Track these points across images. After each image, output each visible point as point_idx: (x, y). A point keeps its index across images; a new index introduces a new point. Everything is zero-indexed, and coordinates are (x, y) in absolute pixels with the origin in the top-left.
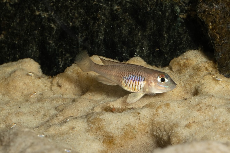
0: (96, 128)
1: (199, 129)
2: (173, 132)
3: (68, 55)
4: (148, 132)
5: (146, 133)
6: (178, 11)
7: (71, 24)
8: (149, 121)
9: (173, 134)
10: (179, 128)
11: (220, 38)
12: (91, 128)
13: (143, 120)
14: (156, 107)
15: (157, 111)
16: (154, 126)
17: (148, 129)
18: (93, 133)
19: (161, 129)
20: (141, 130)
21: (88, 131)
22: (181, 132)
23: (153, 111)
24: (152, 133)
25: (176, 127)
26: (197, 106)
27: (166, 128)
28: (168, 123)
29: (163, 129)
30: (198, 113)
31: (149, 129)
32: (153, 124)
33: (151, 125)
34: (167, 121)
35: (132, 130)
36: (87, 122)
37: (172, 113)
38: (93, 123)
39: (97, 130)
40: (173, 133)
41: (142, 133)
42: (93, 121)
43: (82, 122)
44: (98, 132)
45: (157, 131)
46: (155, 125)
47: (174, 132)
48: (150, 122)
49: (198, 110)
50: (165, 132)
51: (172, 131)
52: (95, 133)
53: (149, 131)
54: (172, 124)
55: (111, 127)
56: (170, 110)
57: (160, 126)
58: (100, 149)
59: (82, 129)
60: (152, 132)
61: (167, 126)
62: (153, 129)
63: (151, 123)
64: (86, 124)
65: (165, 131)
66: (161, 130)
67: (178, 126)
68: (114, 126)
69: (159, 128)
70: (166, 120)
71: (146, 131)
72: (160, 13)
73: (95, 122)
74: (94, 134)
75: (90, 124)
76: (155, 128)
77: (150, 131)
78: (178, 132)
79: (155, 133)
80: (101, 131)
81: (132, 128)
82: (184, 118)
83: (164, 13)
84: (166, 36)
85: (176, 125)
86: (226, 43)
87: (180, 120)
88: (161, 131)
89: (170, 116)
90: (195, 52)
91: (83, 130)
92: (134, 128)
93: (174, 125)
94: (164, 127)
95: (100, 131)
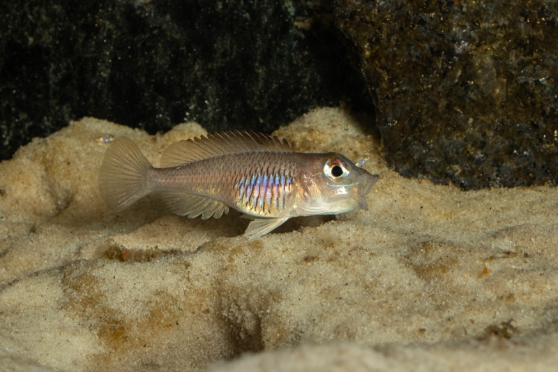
0: (83, 300)
1: (329, 305)
2: (268, 311)
3: (23, 116)
4: (207, 311)
5: (204, 312)
6: (292, 10)
7: (31, 40)
8: (211, 285)
9: (268, 316)
10: (283, 303)
11: (391, 81)
12: (71, 299)
13: (197, 282)
14: (230, 249)
15: (231, 260)
16: (224, 296)
17: (208, 303)
18: (75, 313)
19: (239, 304)
20: (191, 305)
21: (63, 306)
22: (287, 313)
23: (222, 260)
24: (217, 313)
25: (274, 300)
26: (328, 248)
27: (252, 301)
28: (257, 290)
29: (245, 304)
30: (329, 265)
31: (211, 304)
32: (221, 291)
33: (216, 293)
34: (255, 284)
35: (171, 305)
36: (62, 285)
37: (266, 266)
38: (77, 288)
39: (85, 306)
40: (267, 314)
41: (193, 313)
42: (77, 284)
43: (49, 285)
44: (89, 309)
45: (230, 308)
46: (225, 294)
47: (270, 313)
48: (214, 286)
49: (331, 260)
50: (250, 311)
51: (266, 309)
52: (79, 313)
53: (211, 309)
54: (265, 292)
55: (120, 297)
56: (262, 257)
57: (238, 296)
58: (93, 351)
59: (49, 301)
60: (218, 310)
61: (255, 296)
62: (221, 304)
63: (215, 288)
64: (60, 288)
65: (249, 308)
66: (239, 307)
67: (280, 297)
68: (128, 296)
69: (234, 300)
70: (251, 283)
71: (203, 309)
72: (247, 15)
73: (81, 284)
74: (77, 313)
75: (70, 290)
76: (225, 301)
77: (214, 307)
78: (279, 314)
79: (225, 313)
80: (96, 307)
81: (171, 302)
82: (295, 277)
83: (256, 15)
84: (261, 71)
85: (276, 295)
86: (405, 92)
87: (286, 283)
88: (240, 310)
89: (262, 272)
90: (332, 112)
91: (52, 305)
92: (175, 301)
93: (271, 294)
94: (247, 300)
95: (93, 307)
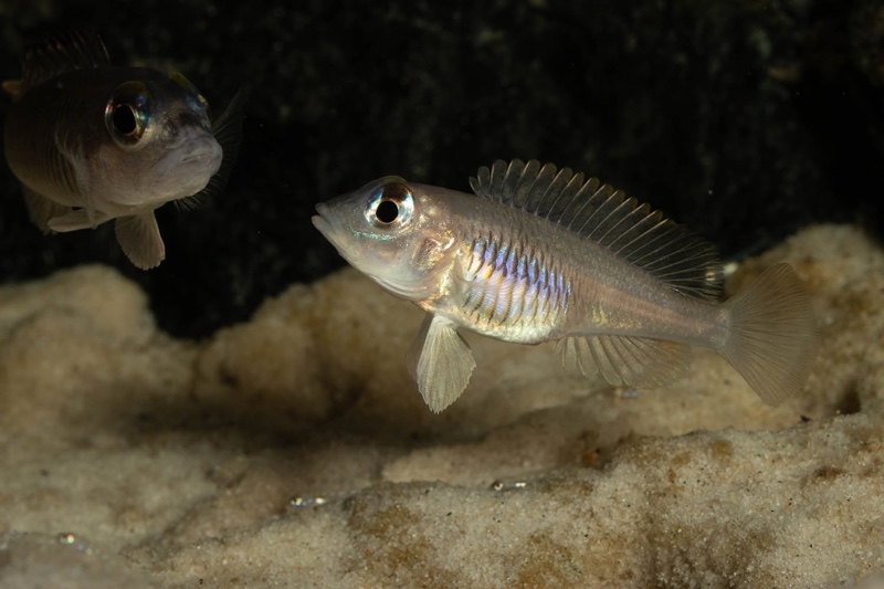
0: (390, 554)
1: (870, 554)
2: (750, 569)
4: (629, 574)
5: (622, 577)
8: (637, 523)
9: (750, 578)
10: (779, 552)
12: (368, 554)
13: (608, 520)
14: (671, 456)
15: (672, 476)
16: (661, 545)
17: (630, 559)
18: (375, 579)
19: (691, 558)
20: (597, 563)
21: (350, 566)
22: (788, 571)
23: (656, 479)
24: (648, 578)
25: (760, 547)
26: (860, 453)
27: (716, 552)
28: (726, 530)
29: (703, 558)
30: (864, 482)
31: (634, 560)
32: (655, 535)
33: (645, 540)
34: (723, 520)
35: (559, 562)
36: (348, 529)
37: (740, 487)
38: (379, 532)
39: (394, 566)
40: (748, 573)
41: (601, 579)
42: (377, 525)
43: (324, 531)
44: (402, 571)
45: (672, 567)
46: (663, 540)
47: (755, 572)
48: (642, 526)
49: (868, 473)
50: (713, 570)
51: (746, 565)
52: (383, 579)
53: (636, 571)
54: (743, 535)
55: (459, 551)
56: (733, 471)
57: (689, 544)
59: (324, 559)
60: (650, 572)
61: (722, 542)
62: (655, 560)
63: (644, 531)
64: (346, 535)
65: (711, 566)
66: (691, 564)
67: (772, 542)
68: (475, 547)
69: (682, 553)
70: (714, 519)
71: (620, 571)
73: (386, 526)
74: (379, 580)
75: (364, 538)
76: (663, 555)
77: (641, 567)
78: (773, 574)
79: (663, 577)
80: (415, 567)
81: (558, 556)
82: (799, 506)
85: (763, 539)
87: (781, 518)
88: (692, 569)
89: (733, 499)
91: (331, 566)
92: (567, 553)
93: (755, 537)
94: (706, 551)
95: (410, 567)
